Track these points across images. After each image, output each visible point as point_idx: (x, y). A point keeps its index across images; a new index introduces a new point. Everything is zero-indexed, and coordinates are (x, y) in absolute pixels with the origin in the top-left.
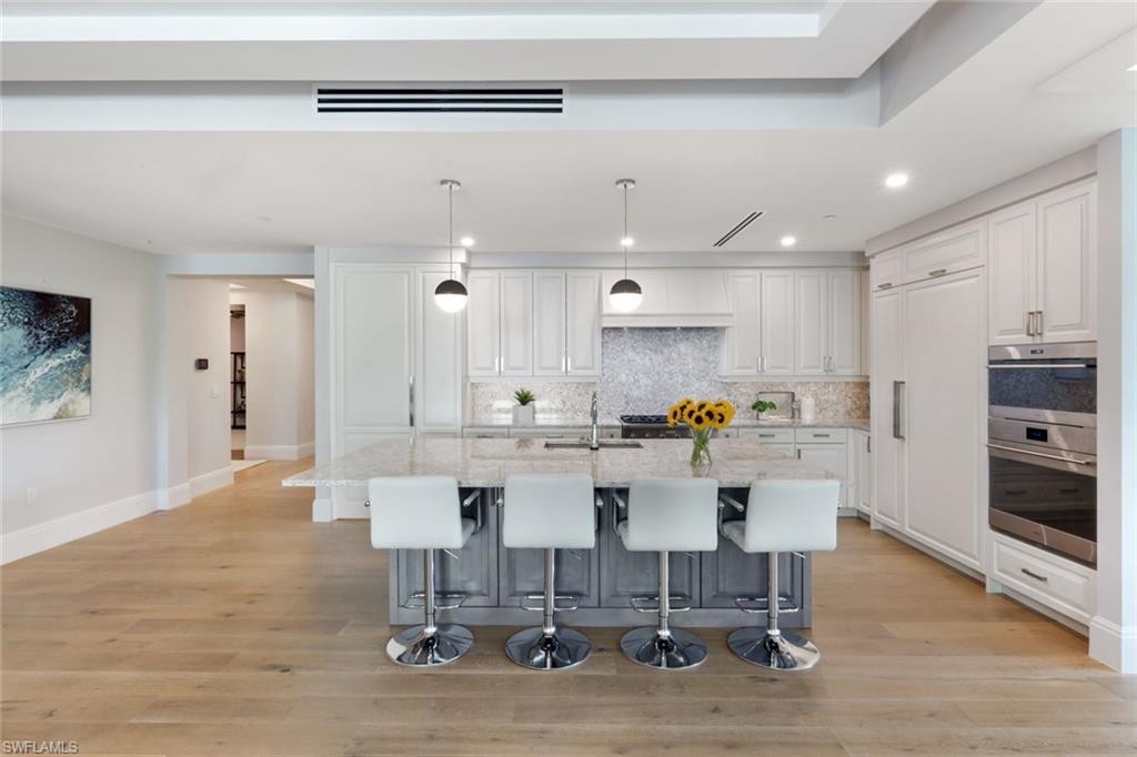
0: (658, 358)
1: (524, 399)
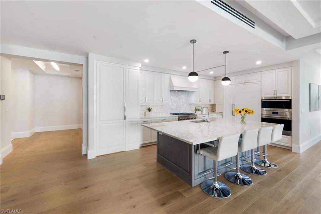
0: (177, 99)
1: (149, 110)
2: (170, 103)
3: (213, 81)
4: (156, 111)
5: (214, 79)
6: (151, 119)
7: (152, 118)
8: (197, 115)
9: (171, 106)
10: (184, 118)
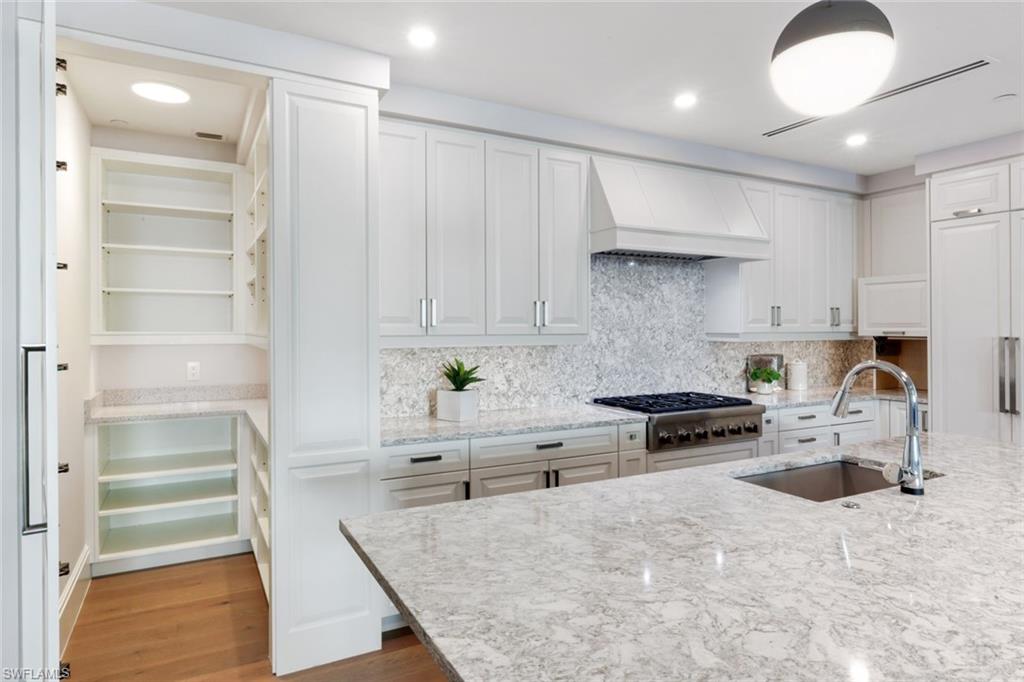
0: (638, 306)
1: (459, 379)
2: (594, 336)
3: (849, 200)
4: (503, 388)
5: (859, 190)
6: (463, 444)
7: (471, 436)
8: (763, 409)
9: (603, 354)
10: (682, 432)
